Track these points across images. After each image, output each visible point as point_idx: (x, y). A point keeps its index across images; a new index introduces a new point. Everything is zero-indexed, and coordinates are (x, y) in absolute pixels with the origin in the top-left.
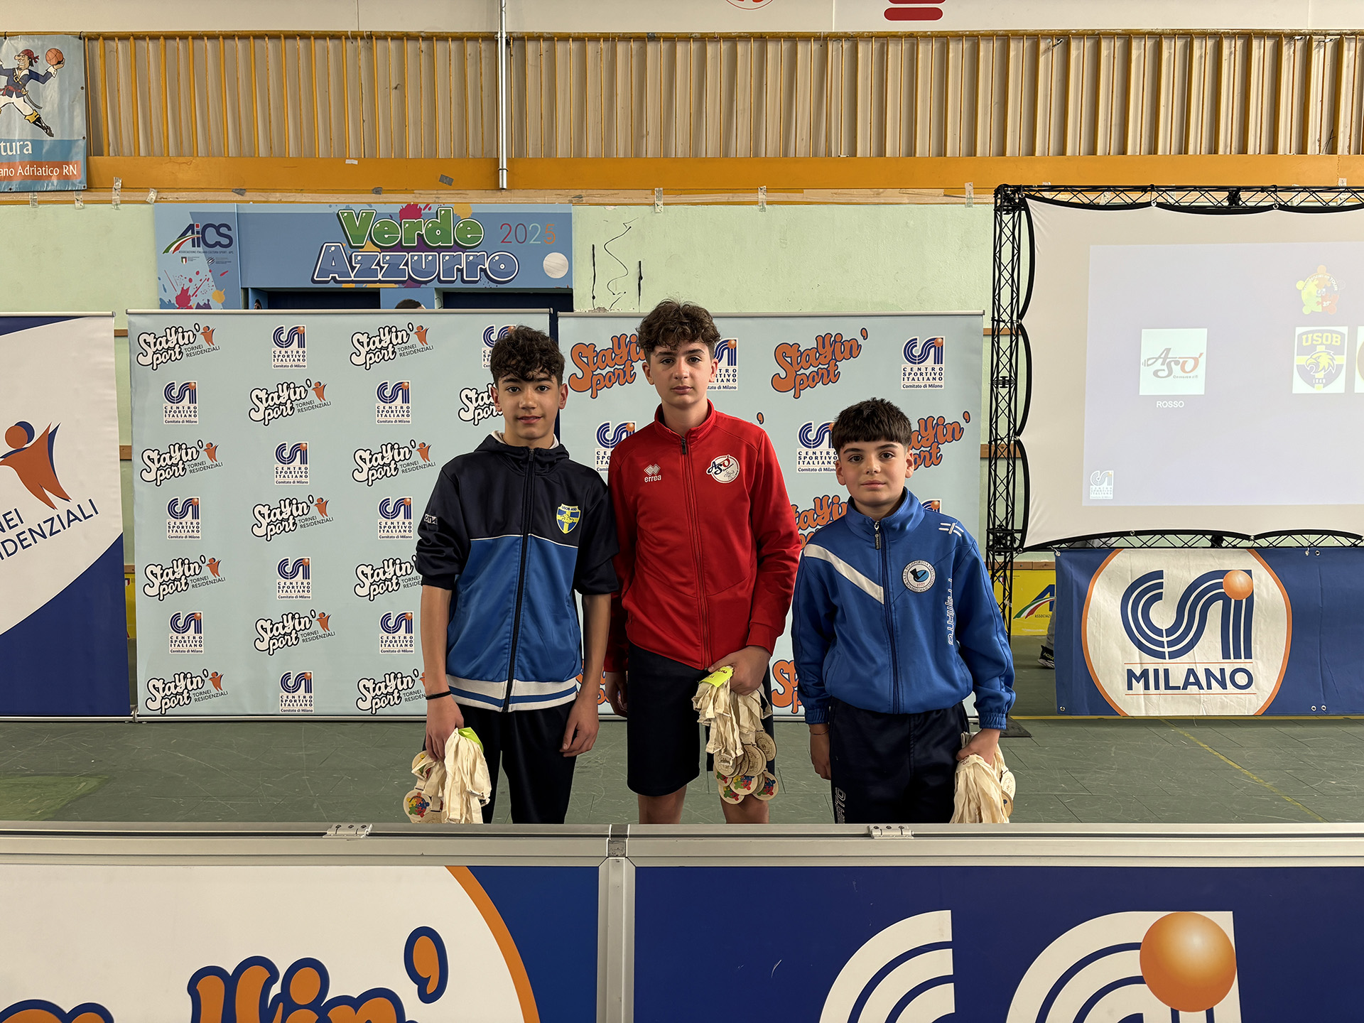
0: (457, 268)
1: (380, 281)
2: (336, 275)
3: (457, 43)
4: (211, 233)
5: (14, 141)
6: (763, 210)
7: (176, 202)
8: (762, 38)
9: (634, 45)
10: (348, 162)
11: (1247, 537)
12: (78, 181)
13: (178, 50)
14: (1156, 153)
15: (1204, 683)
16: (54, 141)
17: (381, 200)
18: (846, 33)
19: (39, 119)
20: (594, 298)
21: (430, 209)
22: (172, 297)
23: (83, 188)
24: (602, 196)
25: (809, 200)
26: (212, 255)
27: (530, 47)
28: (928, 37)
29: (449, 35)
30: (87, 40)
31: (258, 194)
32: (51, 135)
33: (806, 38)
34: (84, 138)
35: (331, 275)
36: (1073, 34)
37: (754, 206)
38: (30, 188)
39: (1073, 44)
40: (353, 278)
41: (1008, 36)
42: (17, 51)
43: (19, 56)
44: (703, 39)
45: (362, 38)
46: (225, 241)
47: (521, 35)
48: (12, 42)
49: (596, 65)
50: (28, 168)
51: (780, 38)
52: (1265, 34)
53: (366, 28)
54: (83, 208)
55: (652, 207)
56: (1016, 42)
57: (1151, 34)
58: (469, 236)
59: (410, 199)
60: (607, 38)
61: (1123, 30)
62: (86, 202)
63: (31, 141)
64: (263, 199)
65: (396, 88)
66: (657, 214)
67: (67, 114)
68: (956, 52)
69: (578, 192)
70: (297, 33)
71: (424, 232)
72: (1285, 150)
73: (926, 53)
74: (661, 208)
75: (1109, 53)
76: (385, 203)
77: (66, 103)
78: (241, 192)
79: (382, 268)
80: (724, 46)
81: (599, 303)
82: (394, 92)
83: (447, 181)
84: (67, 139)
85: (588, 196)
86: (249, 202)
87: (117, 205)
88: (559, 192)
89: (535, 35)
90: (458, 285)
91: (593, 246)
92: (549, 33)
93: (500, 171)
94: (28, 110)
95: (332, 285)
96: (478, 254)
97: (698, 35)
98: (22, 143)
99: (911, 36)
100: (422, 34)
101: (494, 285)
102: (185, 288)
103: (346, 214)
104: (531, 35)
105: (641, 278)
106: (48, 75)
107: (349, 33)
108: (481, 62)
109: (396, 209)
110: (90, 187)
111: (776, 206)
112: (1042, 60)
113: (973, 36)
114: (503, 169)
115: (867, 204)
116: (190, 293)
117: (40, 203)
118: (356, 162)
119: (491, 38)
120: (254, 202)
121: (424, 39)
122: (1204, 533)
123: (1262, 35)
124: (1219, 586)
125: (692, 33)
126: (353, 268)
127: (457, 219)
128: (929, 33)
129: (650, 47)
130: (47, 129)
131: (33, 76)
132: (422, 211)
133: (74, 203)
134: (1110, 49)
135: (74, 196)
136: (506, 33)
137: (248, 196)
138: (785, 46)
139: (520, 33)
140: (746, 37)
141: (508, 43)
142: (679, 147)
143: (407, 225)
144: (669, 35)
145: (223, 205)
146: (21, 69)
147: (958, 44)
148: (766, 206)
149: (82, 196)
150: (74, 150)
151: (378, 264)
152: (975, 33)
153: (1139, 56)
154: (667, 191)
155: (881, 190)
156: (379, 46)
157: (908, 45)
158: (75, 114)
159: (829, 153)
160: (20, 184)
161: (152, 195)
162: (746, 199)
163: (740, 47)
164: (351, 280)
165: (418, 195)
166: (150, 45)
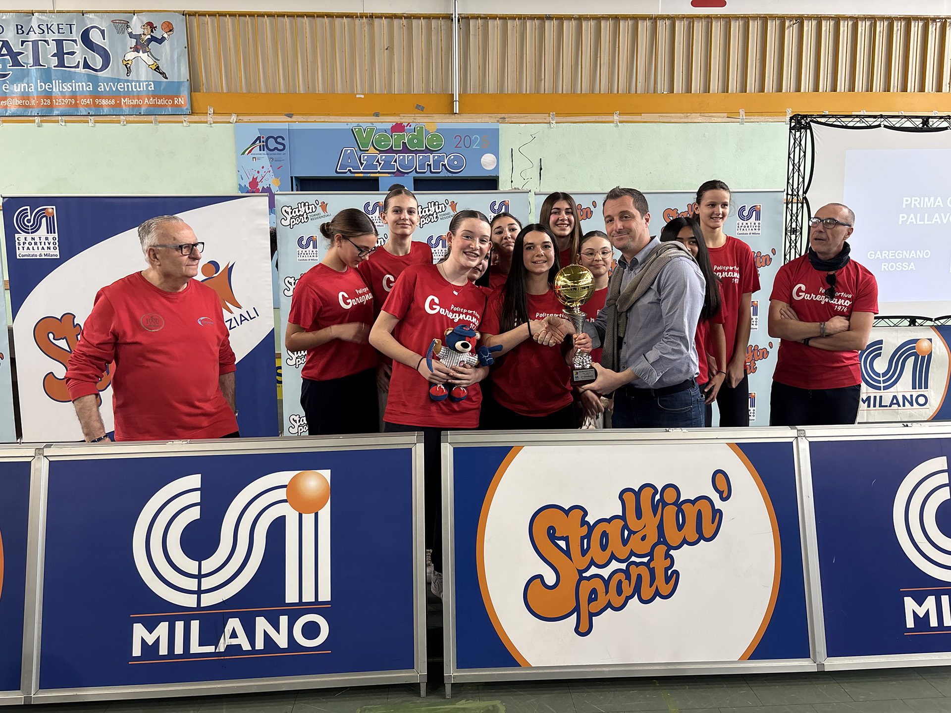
0: (427, 164)
1: (379, 172)
2: (351, 169)
3: (425, 20)
4: (271, 141)
5: (142, 81)
6: (617, 126)
7: (248, 122)
8: (616, 18)
9: (537, 22)
10: (358, 96)
11: (931, 320)
12: (185, 108)
13: (248, 23)
14: (854, 91)
15: (901, 404)
16: (168, 82)
17: (379, 121)
18: (668, 15)
19: (158, 68)
20: (512, 182)
21: (410, 126)
22: (246, 183)
23: (188, 113)
24: (518, 118)
25: (645, 120)
26: (272, 156)
27: (472, 22)
28: (718, 18)
29: (422, 15)
30: (187, 16)
31: (301, 117)
32: (166, 78)
33: (644, 18)
34: (188, 80)
35: (348, 168)
36: (805, 17)
37: (611, 124)
38: (154, 112)
39: (805, 23)
40: (362, 170)
41: (766, 18)
42: (142, 22)
43: (144, 26)
44: (580, 19)
45: (366, 17)
46: (281, 147)
47: (467, 16)
48: (139, 17)
49: (512, 34)
50: (152, 99)
51: (628, 18)
52: (919, 18)
53: (369, 10)
54: (189, 126)
55: (549, 124)
56: (771, 21)
57: (851, 18)
58: (435, 143)
59: (397, 119)
60: (520, 17)
61: (835, 15)
62: (190, 122)
63: (153, 82)
64: (304, 120)
65: (387, 49)
66: (552, 129)
67: (176, 65)
68: (736, 26)
69: (503, 115)
70: (324, 14)
71: (406, 141)
72: (928, 90)
73: (717, 28)
74: (554, 125)
75: (826, 29)
76: (382, 122)
77: (176, 57)
78: (290, 116)
79: (380, 164)
80: (592, 23)
81: (515, 185)
82: (385, 51)
83: (420, 108)
84: (176, 81)
85: (509, 118)
86: (295, 122)
87: (211, 124)
88: (490, 115)
89: (476, 16)
90: (428, 174)
91: (512, 149)
92: (484, 14)
93: (455, 102)
94: (151, 61)
95: (348, 174)
96: (441, 155)
97: (578, 16)
98: (147, 83)
99: (708, 17)
100: (405, 15)
101: (450, 175)
102: (255, 177)
103: (357, 130)
104: (473, 15)
105: (541, 169)
106: (163, 39)
107: (359, 14)
108: (441, 33)
109: (389, 126)
110: (193, 113)
111: (625, 124)
112: (786, 32)
113: (745, 17)
114: (456, 101)
115: (680, 123)
116: (258, 180)
117: (160, 122)
118: (363, 96)
119: (449, 18)
120: (299, 122)
121: (405, 18)
122: (906, 317)
123: (917, 19)
124: (914, 348)
125: (574, 15)
126: (362, 164)
127: (427, 132)
128: (719, 16)
129: (547, 23)
130: (163, 74)
131: (153, 39)
132: (406, 128)
133: (183, 123)
134: (826, 27)
135: (183, 118)
136: (458, 14)
137: (295, 118)
138: (630, 22)
139: (466, 14)
140: (606, 18)
141: (459, 21)
142: (564, 85)
143: (396, 136)
144: (559, 16)
145: (278, 124)
146: (145, 35)
147: (736, 22)
148: (619, 124)
149: (187, 118)
150: (182, 89)
151: (378, 161)
152: (747, 16)
153: (844, 31)
154: (558, 115)
155: (689, 114)
156: (376, 21)
157: (705, 23)
158: (181, 65)
159: (655, 91)
160: (146, 110)
161: (234, 118)
162: (607, 120)
163: (603, 23)
164: (361, 172)
165: (402, 117)
166: (230, 20)
